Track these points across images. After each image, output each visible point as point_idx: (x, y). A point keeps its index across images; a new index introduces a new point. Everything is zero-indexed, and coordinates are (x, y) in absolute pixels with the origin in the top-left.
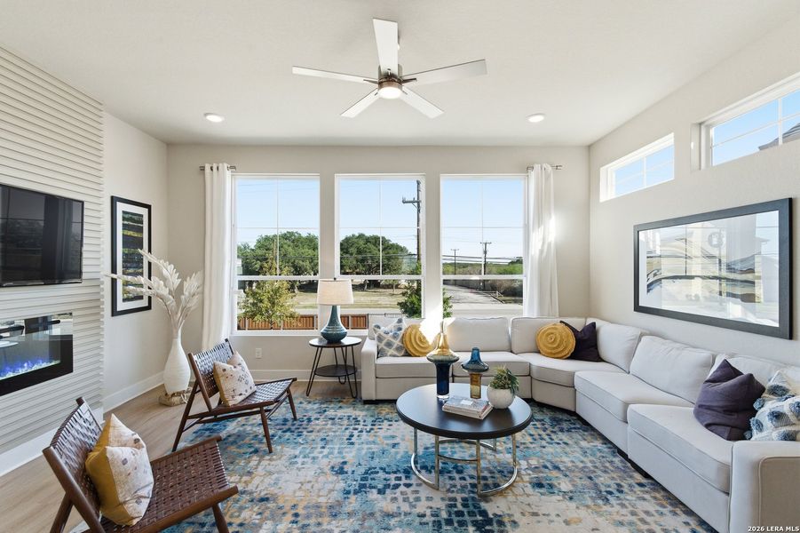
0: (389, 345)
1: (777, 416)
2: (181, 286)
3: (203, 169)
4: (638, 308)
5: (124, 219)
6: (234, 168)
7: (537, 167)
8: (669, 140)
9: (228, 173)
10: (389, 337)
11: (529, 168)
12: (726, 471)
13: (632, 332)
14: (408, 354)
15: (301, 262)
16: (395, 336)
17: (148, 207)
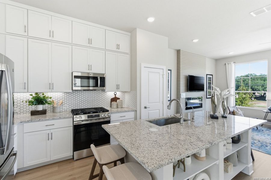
2: (221, 93)
3: (225, 64)
5: (208, 79)
6: (235, 62)
9: (233, 64)
15: (256, 87)
17: (212, 75)
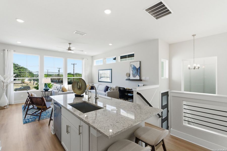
0: (59, 90)
1: (109, 89)
3: (4, 50)
4: (99, 81)
6: (15, 51)
7: (84, 59)
8: (102, 59)
10: (59, 89)
11: (83, 59)
12: (106, 94)
13: (98, 84)
14: (63, 92)
16: (61, 89)
